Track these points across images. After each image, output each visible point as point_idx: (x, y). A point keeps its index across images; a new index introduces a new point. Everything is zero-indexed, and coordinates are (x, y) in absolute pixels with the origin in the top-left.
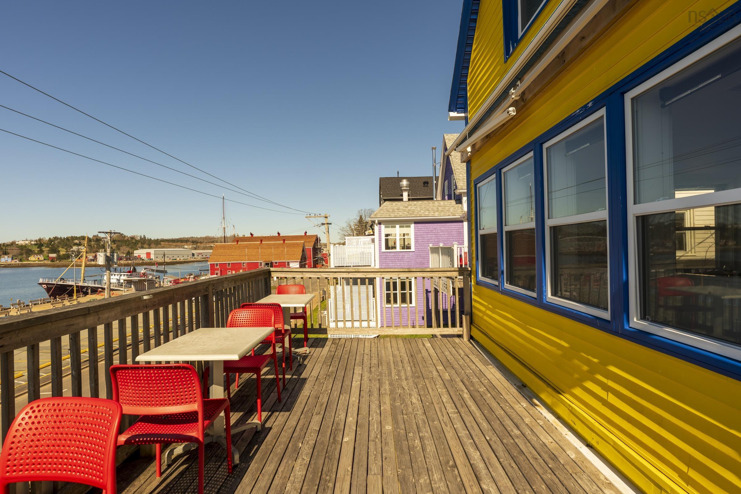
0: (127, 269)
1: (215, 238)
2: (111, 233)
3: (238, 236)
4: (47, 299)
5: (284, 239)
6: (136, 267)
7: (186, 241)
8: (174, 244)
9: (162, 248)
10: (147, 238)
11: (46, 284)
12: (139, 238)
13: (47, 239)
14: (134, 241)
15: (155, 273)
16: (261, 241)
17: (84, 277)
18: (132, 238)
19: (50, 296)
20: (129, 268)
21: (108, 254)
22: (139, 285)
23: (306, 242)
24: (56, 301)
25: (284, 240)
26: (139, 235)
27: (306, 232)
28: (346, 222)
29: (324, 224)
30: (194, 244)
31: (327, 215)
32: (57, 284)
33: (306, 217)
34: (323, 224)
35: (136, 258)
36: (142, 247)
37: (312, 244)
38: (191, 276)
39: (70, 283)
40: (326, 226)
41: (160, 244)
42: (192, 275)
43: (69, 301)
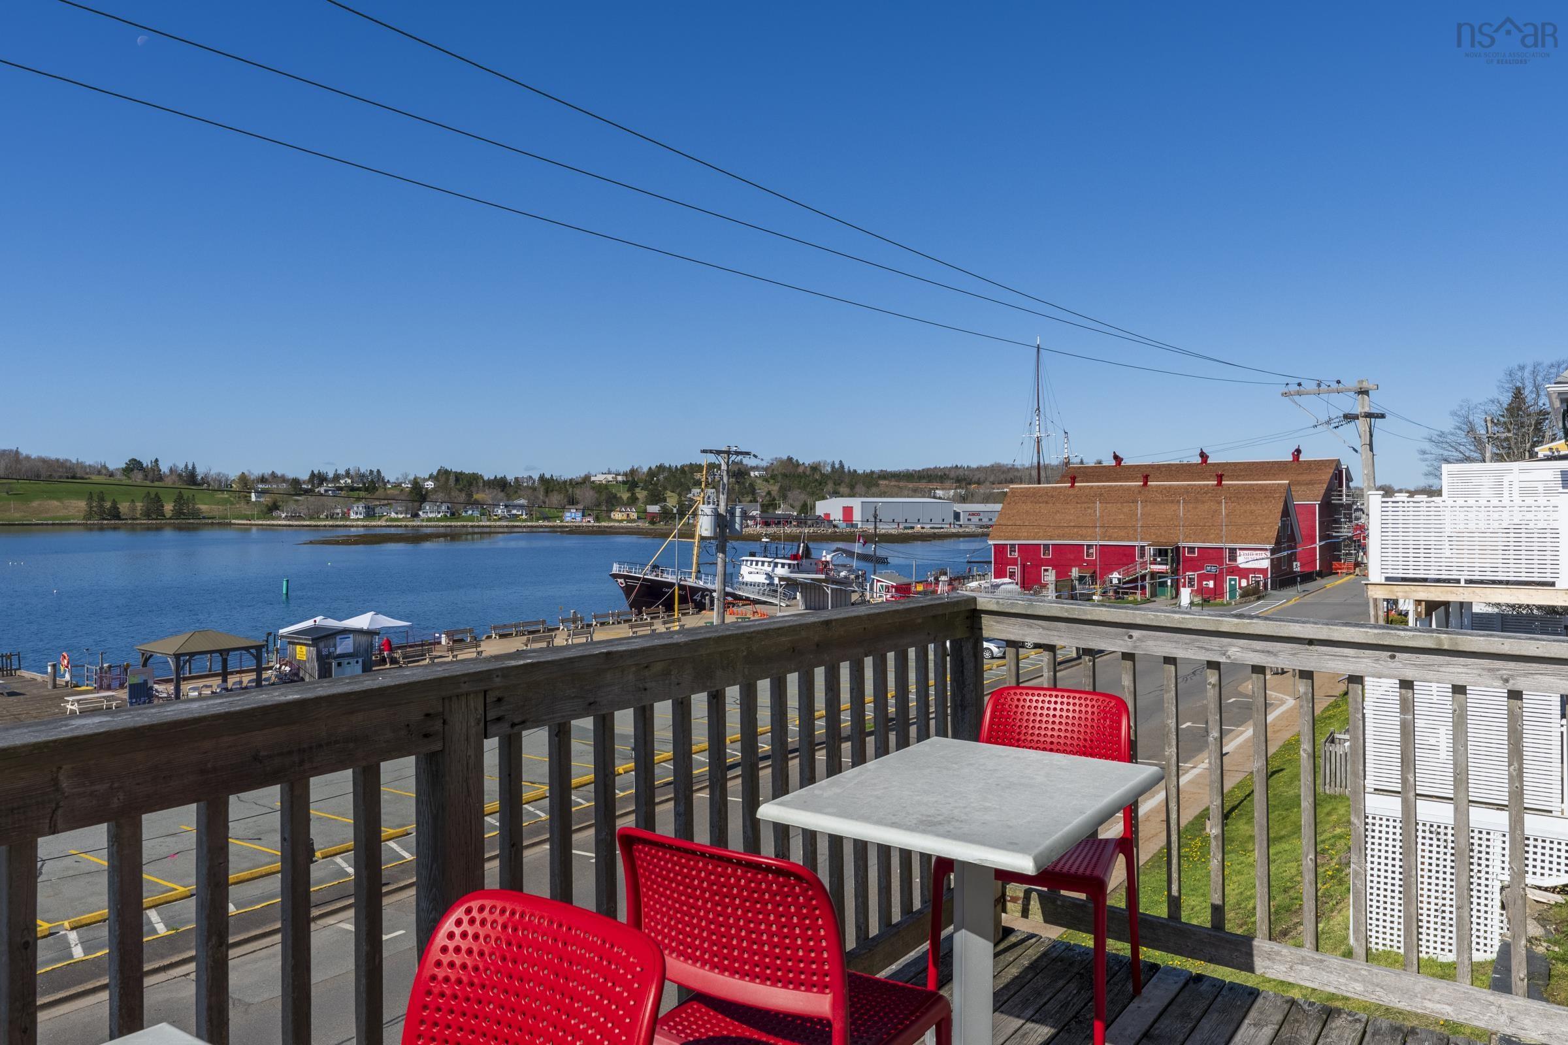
0: (790, 549)
1: (1017, 470)
2: (728, 453)
3: (1082, 462)
4: (625, 614)
5: (1221, 473)
6: (811, 545)
7: (941, 477)
8: (911, 485)
9: (880, 496)
10: (846, 470)
11: (625, 577)
12: (829, 469)
13: (645, 470)
14: (817, 477)
15: (855, 563)
16: (1146, 479)
17: (698, 565)
18: (815, 468)
19: (631, 606)
20: (796, 544)
21: (722, 509)
22: (812, 591)
23: (1299, 483)
24: (641, 619)
25: (1220, 478)
26: (830, 461)
27: (1298, 451)
28: (1454, 414)
29: (1354, 417)
30: (960, 487)
31: (1365, 385)
32: (645, 580)
33: (1285, 394)
34: (1349, 418)
35: (819, 521)
36: (836, 494)
37: (1321, 489)
38: (943, 578)
39: (670, 578)
40: (1362, 424)
41: (878, 485)
42: (945, 574)
43: (664, 623)
